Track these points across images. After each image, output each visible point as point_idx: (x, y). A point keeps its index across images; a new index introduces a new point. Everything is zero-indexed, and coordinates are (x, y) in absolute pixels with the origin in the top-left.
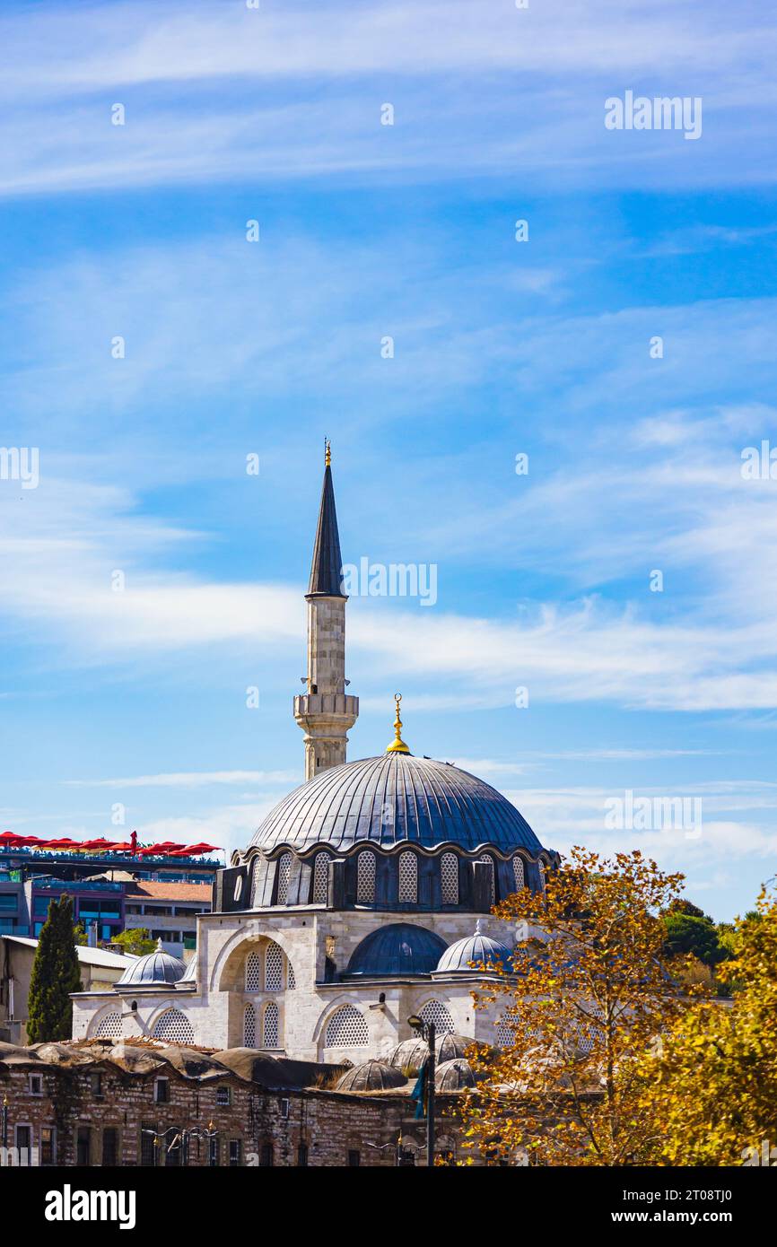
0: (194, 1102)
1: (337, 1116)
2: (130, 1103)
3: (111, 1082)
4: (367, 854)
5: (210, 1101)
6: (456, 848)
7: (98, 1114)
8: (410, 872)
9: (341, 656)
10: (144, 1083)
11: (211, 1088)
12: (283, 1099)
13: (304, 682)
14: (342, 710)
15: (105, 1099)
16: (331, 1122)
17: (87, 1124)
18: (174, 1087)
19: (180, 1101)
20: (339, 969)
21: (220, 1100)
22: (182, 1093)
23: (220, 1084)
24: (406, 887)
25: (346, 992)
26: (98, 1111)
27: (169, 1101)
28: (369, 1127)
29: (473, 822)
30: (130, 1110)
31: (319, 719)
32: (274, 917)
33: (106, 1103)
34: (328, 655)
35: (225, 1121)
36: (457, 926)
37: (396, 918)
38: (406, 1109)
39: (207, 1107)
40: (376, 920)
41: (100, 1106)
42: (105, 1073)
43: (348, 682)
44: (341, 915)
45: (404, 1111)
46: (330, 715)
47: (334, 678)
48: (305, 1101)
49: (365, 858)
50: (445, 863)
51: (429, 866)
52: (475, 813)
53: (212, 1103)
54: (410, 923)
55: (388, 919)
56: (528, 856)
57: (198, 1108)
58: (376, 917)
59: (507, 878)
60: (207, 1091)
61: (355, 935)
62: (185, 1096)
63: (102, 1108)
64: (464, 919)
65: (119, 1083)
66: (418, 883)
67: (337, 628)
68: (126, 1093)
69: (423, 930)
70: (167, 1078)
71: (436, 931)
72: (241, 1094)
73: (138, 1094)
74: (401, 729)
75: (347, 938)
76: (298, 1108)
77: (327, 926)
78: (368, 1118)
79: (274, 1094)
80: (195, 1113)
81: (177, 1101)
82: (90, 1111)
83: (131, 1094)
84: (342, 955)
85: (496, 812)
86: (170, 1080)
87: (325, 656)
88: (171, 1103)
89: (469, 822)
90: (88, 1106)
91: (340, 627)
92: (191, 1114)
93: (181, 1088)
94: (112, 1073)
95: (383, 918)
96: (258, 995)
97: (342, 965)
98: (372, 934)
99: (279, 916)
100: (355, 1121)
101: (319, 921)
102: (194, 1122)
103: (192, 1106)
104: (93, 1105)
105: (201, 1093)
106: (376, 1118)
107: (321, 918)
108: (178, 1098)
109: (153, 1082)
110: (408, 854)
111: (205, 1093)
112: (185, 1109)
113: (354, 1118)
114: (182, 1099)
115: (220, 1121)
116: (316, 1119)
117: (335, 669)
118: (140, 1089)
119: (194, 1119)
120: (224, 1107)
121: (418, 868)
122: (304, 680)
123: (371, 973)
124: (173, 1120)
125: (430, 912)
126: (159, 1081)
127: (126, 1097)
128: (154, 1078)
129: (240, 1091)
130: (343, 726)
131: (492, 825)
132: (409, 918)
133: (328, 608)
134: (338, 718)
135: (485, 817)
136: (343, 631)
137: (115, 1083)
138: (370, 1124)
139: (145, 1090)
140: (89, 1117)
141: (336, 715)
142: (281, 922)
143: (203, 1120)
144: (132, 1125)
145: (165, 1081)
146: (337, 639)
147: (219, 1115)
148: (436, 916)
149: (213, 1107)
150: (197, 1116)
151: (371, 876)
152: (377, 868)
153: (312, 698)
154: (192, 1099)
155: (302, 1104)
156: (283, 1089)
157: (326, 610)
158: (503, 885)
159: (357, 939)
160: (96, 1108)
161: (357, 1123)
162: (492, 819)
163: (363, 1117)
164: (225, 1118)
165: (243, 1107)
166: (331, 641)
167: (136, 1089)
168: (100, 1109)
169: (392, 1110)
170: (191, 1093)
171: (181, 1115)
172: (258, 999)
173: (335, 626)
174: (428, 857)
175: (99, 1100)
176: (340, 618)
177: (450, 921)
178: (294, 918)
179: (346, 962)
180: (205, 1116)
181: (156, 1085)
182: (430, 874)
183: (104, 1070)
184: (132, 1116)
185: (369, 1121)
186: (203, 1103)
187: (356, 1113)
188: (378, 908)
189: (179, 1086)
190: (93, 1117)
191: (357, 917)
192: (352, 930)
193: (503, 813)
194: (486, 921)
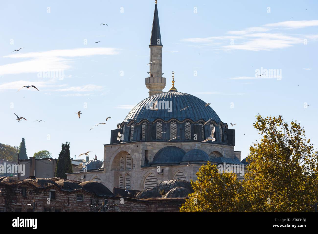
0: (67, 200)
1: (128, 207)
2: (39, 200)
3: (30, 191)
4: (159, 123)
5: (74, 199)
6: (190, 120)
7: (24, 203)
8: (174, 129)
9: (160, 65)
10: (45, 192)
11: (75, 195)
12: (105, 200)
13: (148, 74)
14: (160, 82)
15: (28, 198)
16: (125, 208)
17: (20, 207)
18: (58, 194)
19: (61, 199)
20: (149, 162)
21: (78, 199)
22: (62, 196)
23: (79, 193)
24: (173, 133)
25: (151, 169)
26: (24, 202)
27: (56, 199)
28: (141, 211)
29: (196, 112)
30: (39, 202)
31: (153, 85)
32: (128, 144)
33: (28, 199)
34: (156, 64)
35: (81, 208)
36: (190, 147)
37: (169, 144)
38: (158, 205)
39: (73, 202)
40: (162, 145)
41: (25, 200)
42: (28, 188)
43: (163, 74)
44: (150, 143)
45: (158, 206)
46: (156, 84)
47: (158, 72)
48: (114, 200)
49: (159, 124)
50: (186, 125)
51: (181, 126)
52: (197, 109)
53: (75, 200)
54: (174, 146)
55: (166, 144)
56: (215, 124)
57: (68, 202)
58: (162, 144)
59: (208, 131)
60: (73, 196)
61: (155, 150)
62: (63, 197)
63: (26, 201)
64: (192, 144)
65: (34, 192)
66: (177, 132)
67: (159, 56)
68: (37, 196)
69: (179, 148)
70: (55, 190)
71: (183, 148)
72: (87, 197)
73: (42, 196)
74: (174, 83)
75: (152, 151)
76: (112, 203)
77: (145, 147)
78: (141, 207)
79: (101, 197)
80: (67, 204)
81: (59, 199)
82: (21, 202)
83: (39, 196)
84: (151, 157)
85: (205, 109)
86: (56, 191)
87: (155, 65)
88: (57, 200)
89: (195, 112)
90: (20, 200)
91: (160, 56)
92: (66, 204)
93: (61, 194)
94: (31, 188)
95: (165, 144)
96: (123, 171)
97: (150, 160)
98: (161, 149)
99: (129, 144)
100: (135, 208)
101: (142, 145)
102: (67, 207)
103: (66, 201)
104: (22, 200)
105: (70, 196)
106: (144, 207)
107: (143, 144)
108: (60, 198)
109: (49, 192)
110: (174, 122)
111: (72, 197)
112: (63, 202)
113: (135, 207)
114: (62, 198)
115: (78, 207)
116: (119, 207)
117: (158, 69)
118: (43, 194)
119: (67, 206)
120: (80, 202)
121: (177, 127)
122: (148, 73)
123: (160, 163)
124: (58, 206)
125: (181, 142)
126: (52, 192)
127: (37, 197)
128: (49, 190)
129: (87, 196)
130: (161, 87)
131: (203, 113)
132: (173, 144)
133: (156, 49)
134: (159, 85)
135: (201, 111)
136: (161, 57)
137: (32, 192)
138: (141, 210)
139: (46, 194)
140: (21, 204)
141: (158, 84)
142: (130, 146)
143: (71, 207)
144: (39, 208)
145: (54, 191)
146: (159, 60)
147: (78, 205)
148: (183, 143)
149: (75, 202)
150: (68, 205)
151: (161, 130)
152: (163, 127)
153: (150, 78)
154: (66, 199)
155: (113, 202)
156: (105, 196)
157: (155, 50)
158: (206, 133)
159: (156, 151)
160: (24, 201)
161: (136, 209)
162: (203, 111)
163: (138, 207)
164: (81, 206)
165: (88, 202)
166: (157, 60)
167: (41, 194)
168: (25, 201)
169: (153, 206)
170: (66, 196)
171: (61, 205)
172: (124, 173)
173: (158, 55)
174: (180, 123)
175: (25, 198)
176: (160, 53)
177: (188, 145)
178: (134, 145)
179: (152, 159)
180: (72, 205)
181: (50, 193)
182: (181, 129)
183: (27, 186)
184: (40, 205)
185: (141, 208)
186: (71, 200)
187: (135, 205)
188: (163, 141)
189: (60, 193)
190: (22, 204)
191: (156, 144)
192: (154, 148)
193: (207, 110)
194: (200, 145)
